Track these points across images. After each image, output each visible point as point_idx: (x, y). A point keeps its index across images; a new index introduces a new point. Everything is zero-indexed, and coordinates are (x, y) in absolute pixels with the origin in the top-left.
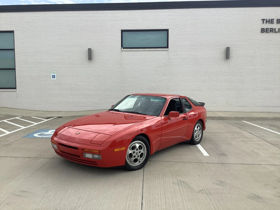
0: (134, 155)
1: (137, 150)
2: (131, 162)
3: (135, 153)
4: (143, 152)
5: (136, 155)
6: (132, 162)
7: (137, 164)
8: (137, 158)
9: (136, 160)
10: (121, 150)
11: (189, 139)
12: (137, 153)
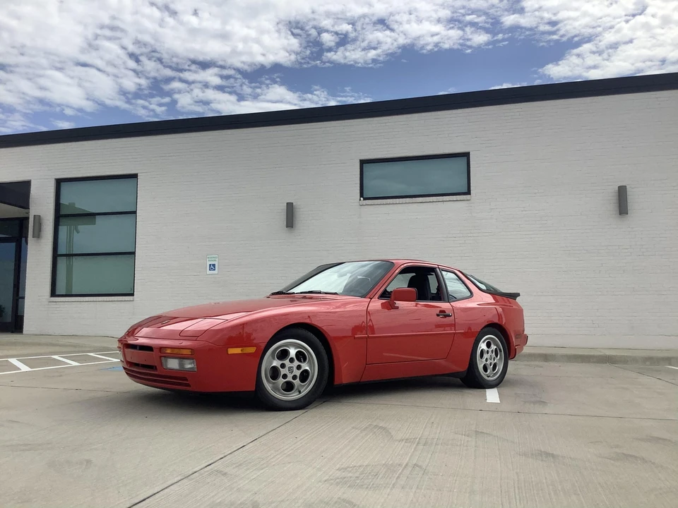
0: (283, 371)
1: (292, 360)
2: (275, 389)
3: (287, 368)
4: (307, 368)
5: (287, 372)
6: (279, 391)
7: (294, 396)
8: (291, 380)
9: (289, 387)
10: (245, 352)
11: (462, 370)
12: (291, 370)
